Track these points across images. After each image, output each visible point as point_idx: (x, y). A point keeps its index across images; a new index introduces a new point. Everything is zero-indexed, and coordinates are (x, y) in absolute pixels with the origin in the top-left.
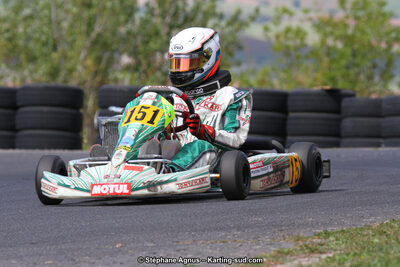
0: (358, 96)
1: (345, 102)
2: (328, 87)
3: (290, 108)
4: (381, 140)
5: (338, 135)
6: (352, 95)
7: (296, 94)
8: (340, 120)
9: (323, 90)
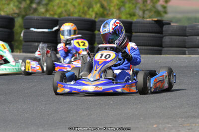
0: (172, 24)
1: (165, 28)
2: (156, 19)
3: (133, 31)
4: (185, 49)
5: (161, 46)
6: (169, 24)
7: (137, 22)
8: (162, 37)
9: (153, 20)
